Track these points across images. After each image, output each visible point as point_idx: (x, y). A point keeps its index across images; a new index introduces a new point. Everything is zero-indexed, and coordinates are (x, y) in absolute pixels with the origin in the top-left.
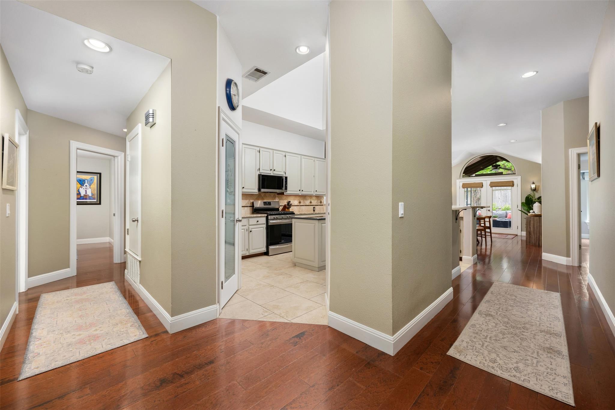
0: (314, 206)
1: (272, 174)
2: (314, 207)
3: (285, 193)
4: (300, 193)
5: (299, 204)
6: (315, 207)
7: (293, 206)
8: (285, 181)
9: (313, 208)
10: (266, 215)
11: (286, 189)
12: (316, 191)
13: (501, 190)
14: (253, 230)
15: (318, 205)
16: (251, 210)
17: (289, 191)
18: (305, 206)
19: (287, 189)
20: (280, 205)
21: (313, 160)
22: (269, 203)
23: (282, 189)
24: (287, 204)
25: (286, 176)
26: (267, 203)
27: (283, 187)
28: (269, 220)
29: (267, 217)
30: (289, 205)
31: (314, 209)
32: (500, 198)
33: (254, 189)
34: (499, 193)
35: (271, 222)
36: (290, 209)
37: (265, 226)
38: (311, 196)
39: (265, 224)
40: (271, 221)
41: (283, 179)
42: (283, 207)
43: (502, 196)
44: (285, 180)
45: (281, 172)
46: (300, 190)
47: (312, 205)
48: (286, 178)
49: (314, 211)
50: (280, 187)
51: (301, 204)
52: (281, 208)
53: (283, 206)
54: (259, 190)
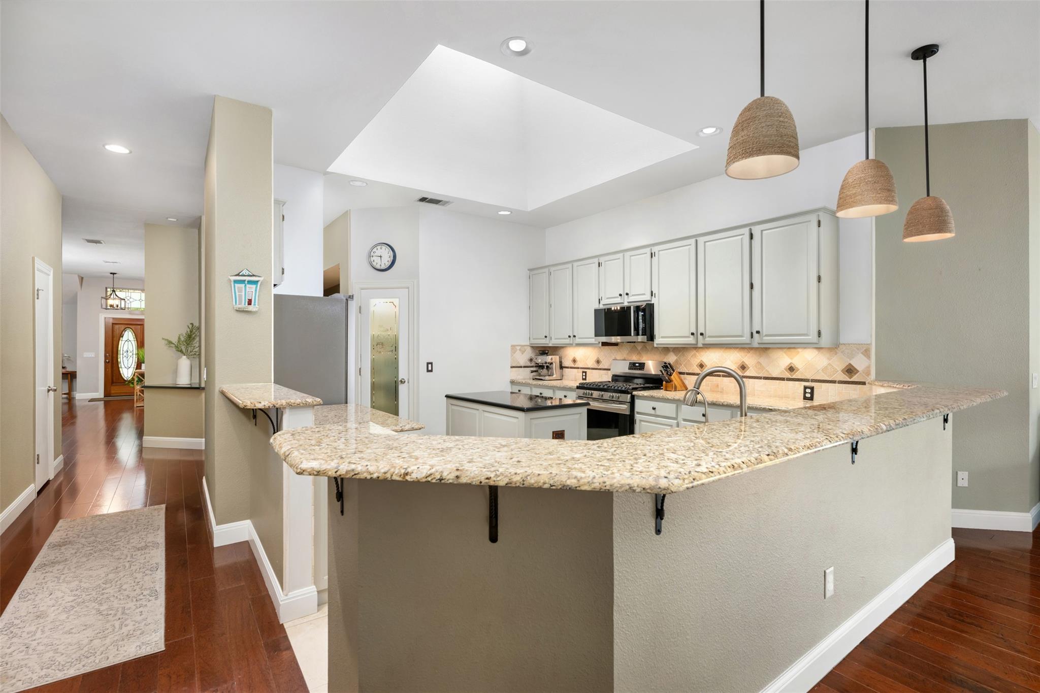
0: (807, 384)
2: (806, 387)
4: (698, 341)
6: (811, 388)
12: (758, 333)
15: (833, 382)
17: (662, 337)
18: (766, 378)
21: (746, 237)
22: (642, 365)
23: (631, 335)
25: (656, 300)
45: (644, 294)
46: (692, 334)
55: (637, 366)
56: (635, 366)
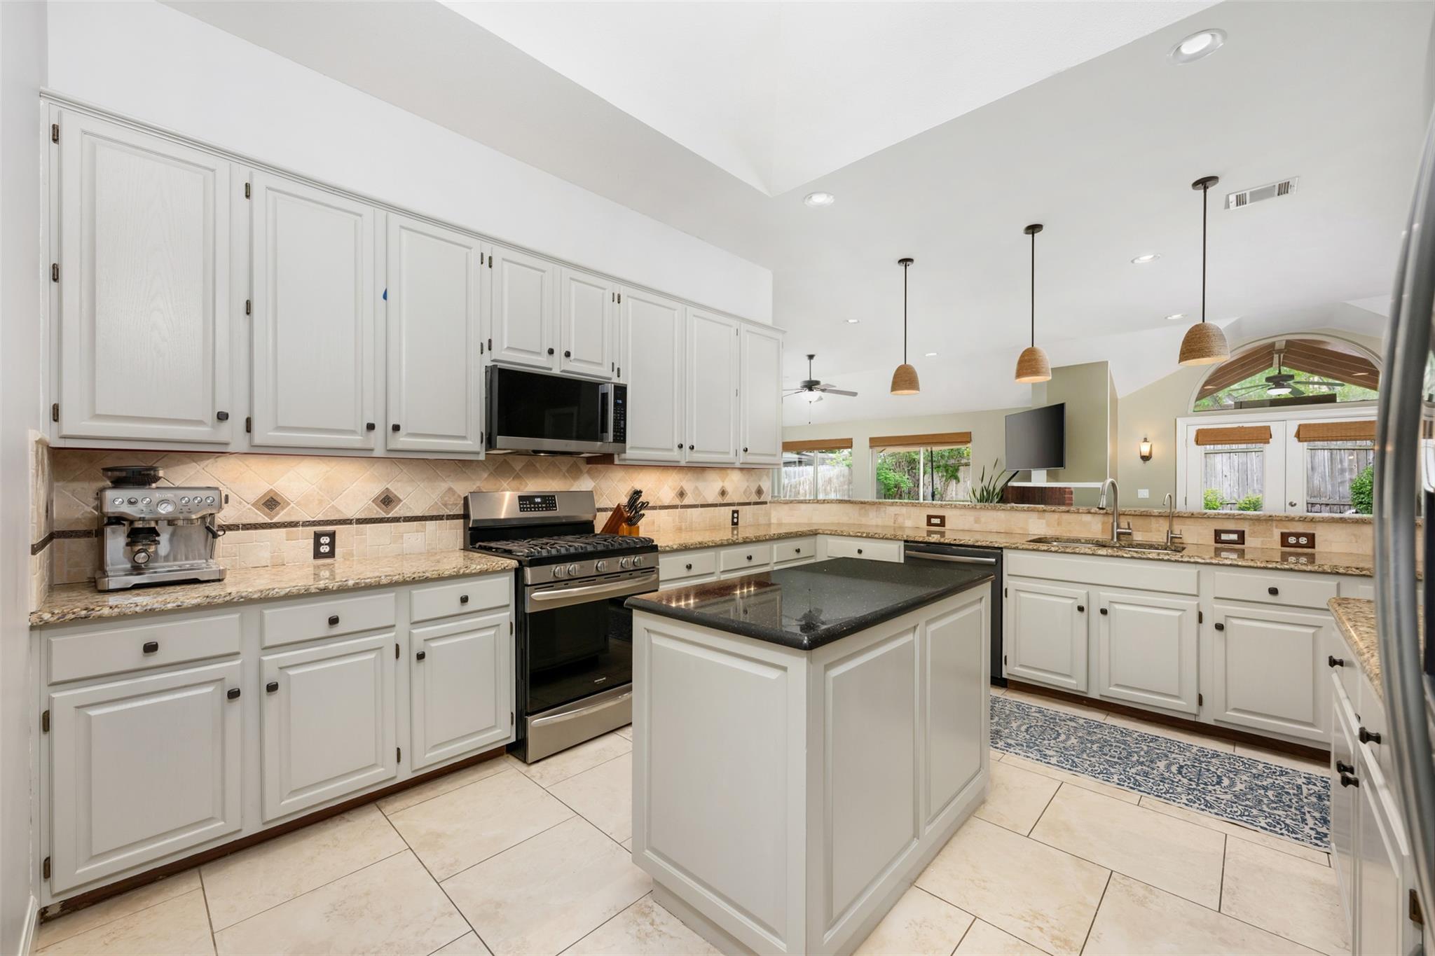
0: (734, 508)
1: (556, 371)
2: (734, 512)
3: (616, 456)
4: (684, 457)
5: (677, 502)
6: (737, 512)
7: (654, 508)
8: (616, 404)
9: (731, 512)
10: (514, 563)
11: (620, 436)
12: (746, 450)
13: (1230, 453)
14: (434, 644)
15: (749, 504)
16: (460, 532)
17: (632, 448)
18: (703, 506)
19: (624, 441)
20: (597, 506)
21: (733, 331)
22: (549, 501)
23: (602, 440)
24: (629, 502)
25: (621, 381)
26: (538, 500)
27: (604, 429)
28: (527, 590)
29: (519, 573)
30: (635, 506)
31: (733, 518)
32: (1228, 474)
33: (464, 438)
34: (1224, 460)
35: (539, 597)
36: (639, 523)
37: (508, 616)
38: (722, 468)
39: (508, 606)
40: (537, 595)
41: (605, 396)
42: (610, 514)
43: (1232, 471)
44: (616, 398)
45: (598, 364)
46: (681, 446)
47: (730, 501)
48: (621, 391)
49: (737, 524)
50: (593, 431)
51: (686, 501)
52: (601, 522)
53: (611, 509)
54: (490, 442)
55: (538, 503)
56: (535, 503)
